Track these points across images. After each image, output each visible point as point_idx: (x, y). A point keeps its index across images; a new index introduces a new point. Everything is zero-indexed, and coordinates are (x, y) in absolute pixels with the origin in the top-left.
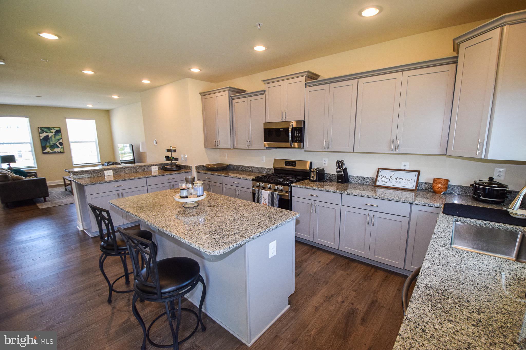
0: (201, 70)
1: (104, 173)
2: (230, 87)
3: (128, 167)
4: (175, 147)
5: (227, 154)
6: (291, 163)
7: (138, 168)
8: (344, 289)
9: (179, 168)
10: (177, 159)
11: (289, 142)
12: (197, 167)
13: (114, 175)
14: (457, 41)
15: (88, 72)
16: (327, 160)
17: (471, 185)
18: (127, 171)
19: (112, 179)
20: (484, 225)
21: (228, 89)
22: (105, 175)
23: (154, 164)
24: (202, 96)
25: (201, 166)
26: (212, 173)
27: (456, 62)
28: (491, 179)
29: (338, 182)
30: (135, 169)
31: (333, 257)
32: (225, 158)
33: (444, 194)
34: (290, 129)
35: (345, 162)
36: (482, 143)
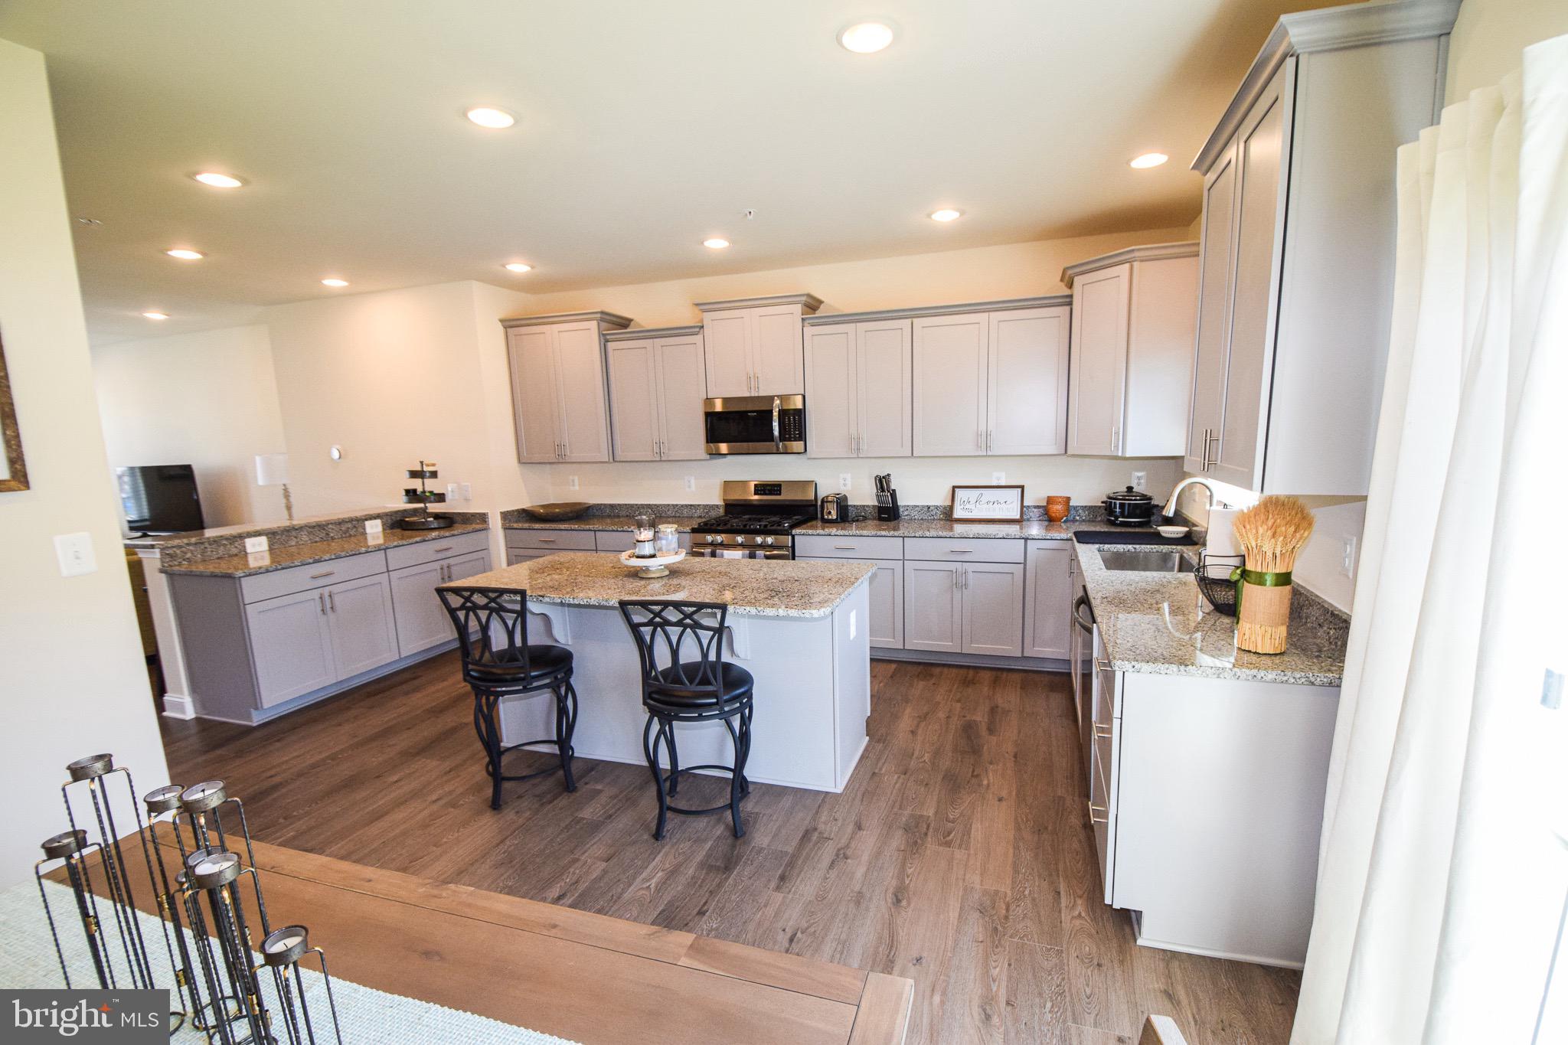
0: (532, 267)
1: (245, 547)
2: (602, 313)
3: (306, 526)
4: (434, 465)
5: (576, 478)
6: (768, 488)
7: (330, 526)
8: (939, 703)
9: (448, 521)
10: (441, 498)
11: (773, 441)
12: (506, 516)
13: (271, 549)
14: (1070, 272)
15: (185, 254)
16: (849, 476)
17: (1102, 502)
18: (305, 538)
19: (266, 561)
20: (1133, 550)
21: (599, 315)
22: (248, 551)
23: (371, 515)
24: (505, 328)
25: (513, 511)
26: (562, 526)
27: (1070, 304)
28: (1130, 489)
29: (880, 519)
30: (324, 529)
31: (894, 666)
32: (571, 488)
33: (1065, 522)
34: (775, 414)
35: (892, 477)
36: (1117, 433)
